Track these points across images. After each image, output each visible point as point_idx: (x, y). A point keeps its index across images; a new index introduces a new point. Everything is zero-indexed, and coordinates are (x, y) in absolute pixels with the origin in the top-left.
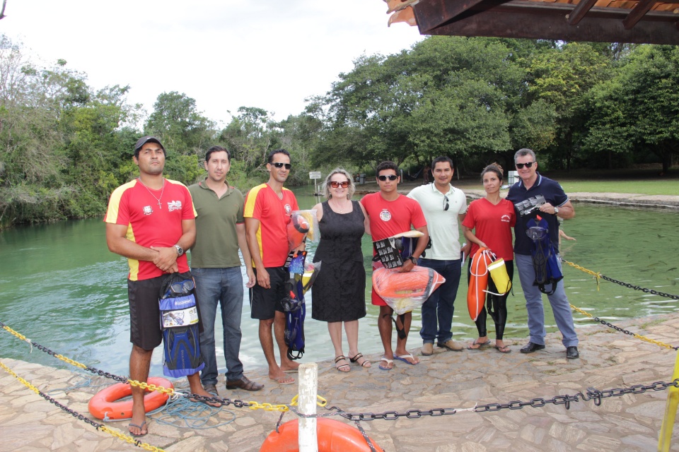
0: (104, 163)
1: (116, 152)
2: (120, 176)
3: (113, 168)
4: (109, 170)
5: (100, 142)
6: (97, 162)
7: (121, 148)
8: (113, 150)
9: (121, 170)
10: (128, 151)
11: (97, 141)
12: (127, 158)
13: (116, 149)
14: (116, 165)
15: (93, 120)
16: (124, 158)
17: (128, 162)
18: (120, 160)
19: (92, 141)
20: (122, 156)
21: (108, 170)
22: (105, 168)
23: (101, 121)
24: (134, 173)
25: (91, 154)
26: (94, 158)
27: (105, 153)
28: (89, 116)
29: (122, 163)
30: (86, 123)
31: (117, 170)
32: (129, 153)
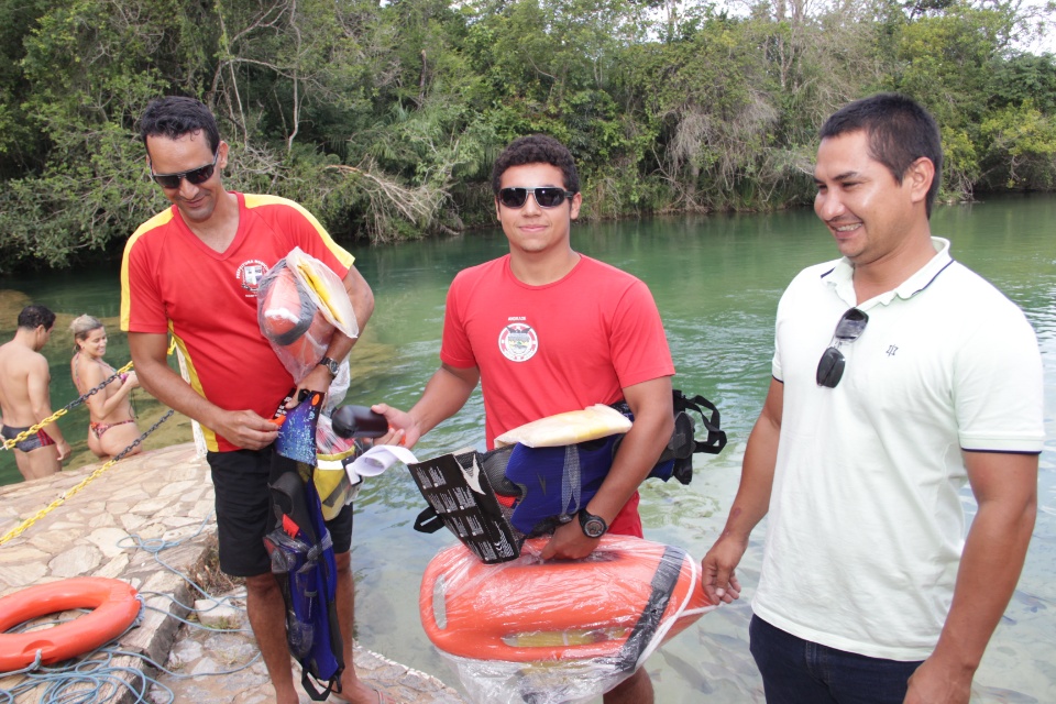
0: (953, 114)
1: (978, 94)
2: (980, 137)
3: (970, 124)
4: (963, 125)
5: (956, 76)
6: (942, 110)
7: (990, 88)
8: (975, 91)
9: (982, 126)
10: (1001, 93)
11: (949, 76)
12: (999, 106)
13: (980, 89)
14: (976, 118)
15: (948, 38)
16: (992, 105)
17: (999, 112)
18: (985, 109)
19: (941, 74)
20: (991, 101)
21: (961, 126)
22: (957, 123)
23: (964, 38)
24: (1006, 132)
25: (934, 97)
26: (938, 105)
27: (959, 96)
28: (942, 31)
29: (987, 114)
30: (935, 42)
31: (976, 126)
32: (1005, 95)
